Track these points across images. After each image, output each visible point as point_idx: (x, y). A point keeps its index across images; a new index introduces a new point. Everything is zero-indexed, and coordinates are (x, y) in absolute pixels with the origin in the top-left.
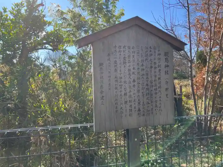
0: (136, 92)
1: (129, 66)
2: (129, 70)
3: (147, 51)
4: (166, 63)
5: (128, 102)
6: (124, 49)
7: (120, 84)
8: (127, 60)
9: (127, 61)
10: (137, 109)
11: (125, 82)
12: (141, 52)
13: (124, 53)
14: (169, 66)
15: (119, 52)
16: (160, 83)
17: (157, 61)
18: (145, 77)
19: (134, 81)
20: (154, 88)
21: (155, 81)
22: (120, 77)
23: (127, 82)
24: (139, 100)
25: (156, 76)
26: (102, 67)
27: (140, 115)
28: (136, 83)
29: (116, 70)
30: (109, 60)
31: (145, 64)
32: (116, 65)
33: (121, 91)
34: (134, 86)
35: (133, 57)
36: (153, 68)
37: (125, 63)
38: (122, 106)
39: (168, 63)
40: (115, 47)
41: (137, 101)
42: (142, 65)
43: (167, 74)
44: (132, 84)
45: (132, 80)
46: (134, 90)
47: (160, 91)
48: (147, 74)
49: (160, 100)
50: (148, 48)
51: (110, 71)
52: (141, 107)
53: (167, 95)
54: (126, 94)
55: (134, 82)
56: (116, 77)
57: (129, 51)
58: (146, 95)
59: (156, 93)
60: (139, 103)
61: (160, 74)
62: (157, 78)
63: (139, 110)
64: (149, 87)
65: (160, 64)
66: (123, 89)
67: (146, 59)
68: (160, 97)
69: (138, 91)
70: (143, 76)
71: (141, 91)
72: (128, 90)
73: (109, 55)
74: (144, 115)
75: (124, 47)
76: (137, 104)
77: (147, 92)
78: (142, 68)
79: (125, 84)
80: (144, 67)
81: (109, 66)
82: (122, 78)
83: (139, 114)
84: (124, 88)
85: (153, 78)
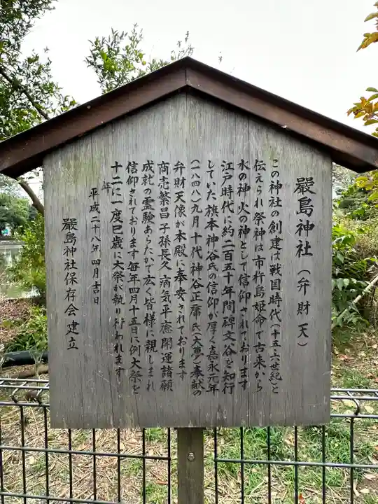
0: (186, 312)
1: (165, 228)
2: (164, 241)
3: (231, 177)
4: (304, 217)
5: (159, 344)
6: (148, 173)
7: (131, 285)
8: (157, 206)
9: (157, 212)
10: (190, 368)
11: (149, 280)
12: (206, 179)
13: (148, 186)
14: (313, 226)
15: (129, 181)
16: (276, 285)
17: (266, 210)
18: (221, 263)
19: (181, 276)
20: (253, 300)
21: (256, 276)
22: (131, 263)
23: (157, 281)
24: (197, 340)
25: (260, 262)
26: (72, 231)
27: (200, 389)
28: (186, 285)
29: (117, 242)
30: (95, 208)
31: (219, 221)
32: (118, 223)
33: (134, 309)
34: (181, 292)
35: (179, 197)
36: (251, 234)
37: (148, 217)
38: (135, 355)
39: (309, 215)
40: (117, 166)
41: (190, 342)
42: (212, 224)
43: (307, 254)
44: (175, 286)
45: (173, 274)
46: (182, 306)
47: (276, 314)
48: (229, 255)
49: (276, 343)
50: (235, 166)
51: (96, 242)
52: (204, 363)
53: (303, 327)
54: (152, 317)
55: (181, 280)
56: (117, 264)
57: (164, 178)
58: (225, 324)
59: (261, 320)
60: (198, 350)
61: (278, 254)
62: (266, 269)
63: (197, 371)
64: (235, 297)
65: (277, 221)
66: (140, 304)
67: (226, 205)
68: (276, 333)
69: (196, 311)
70: (216, 261)
71: (206, 311)
72: (158, 307)
73: (94, 193)
74: (213, 388)
75: (148, 166)
76: (189, 351)
77: (228, 313)
78: (209, 232)
79: (150, 285)
80: (217, 232)
81: (96, 227)
82: (136, 267)
83: (194, 385)
84: (147, 300)
85: (252, 269)
